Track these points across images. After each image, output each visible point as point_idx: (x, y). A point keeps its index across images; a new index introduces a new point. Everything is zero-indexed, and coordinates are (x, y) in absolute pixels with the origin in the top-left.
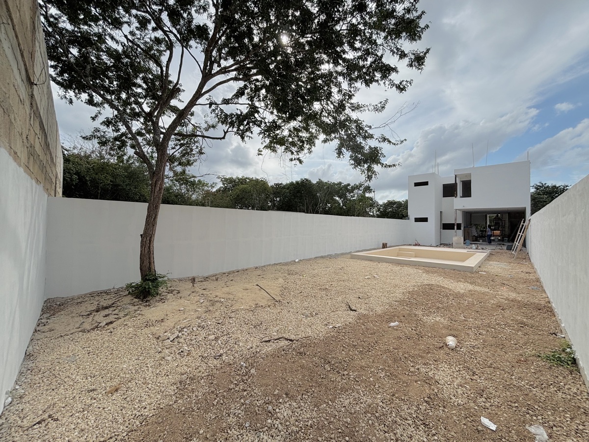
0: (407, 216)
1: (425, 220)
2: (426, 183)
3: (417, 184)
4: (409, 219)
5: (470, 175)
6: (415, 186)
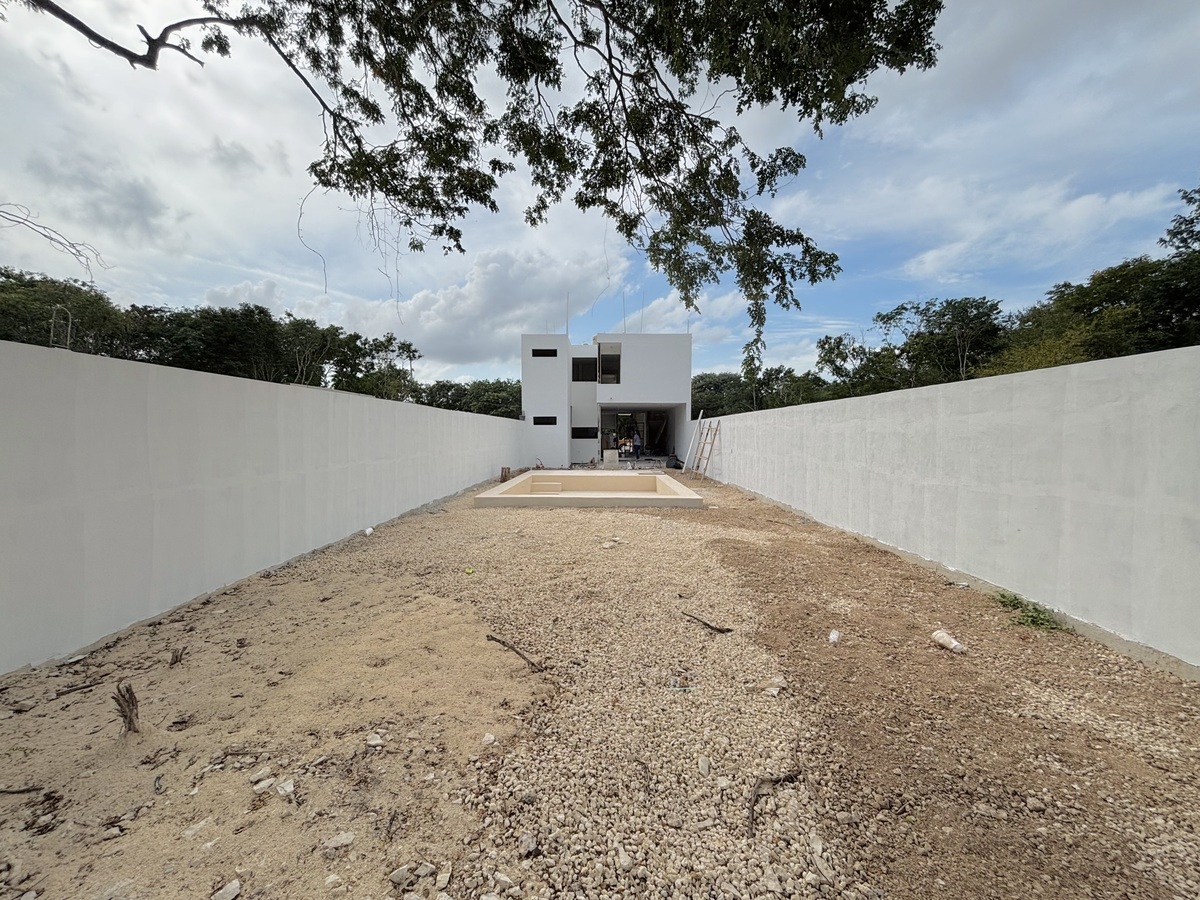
0: (521, 413)
1: (551, 421)
2: (552, 353)
3: (537, 353)
4: (523, 418)
5: (619, 346)
6: (534, 355)
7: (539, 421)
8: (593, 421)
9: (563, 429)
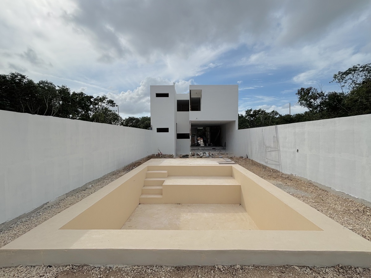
0: (150, 126)
1: (166, 130)
2: (166, 95)
4: (151, 129)
5: (200, 92)
6: (157, 97)
7: (160, 130)
8: (187, 130)
9: (172, 134)
